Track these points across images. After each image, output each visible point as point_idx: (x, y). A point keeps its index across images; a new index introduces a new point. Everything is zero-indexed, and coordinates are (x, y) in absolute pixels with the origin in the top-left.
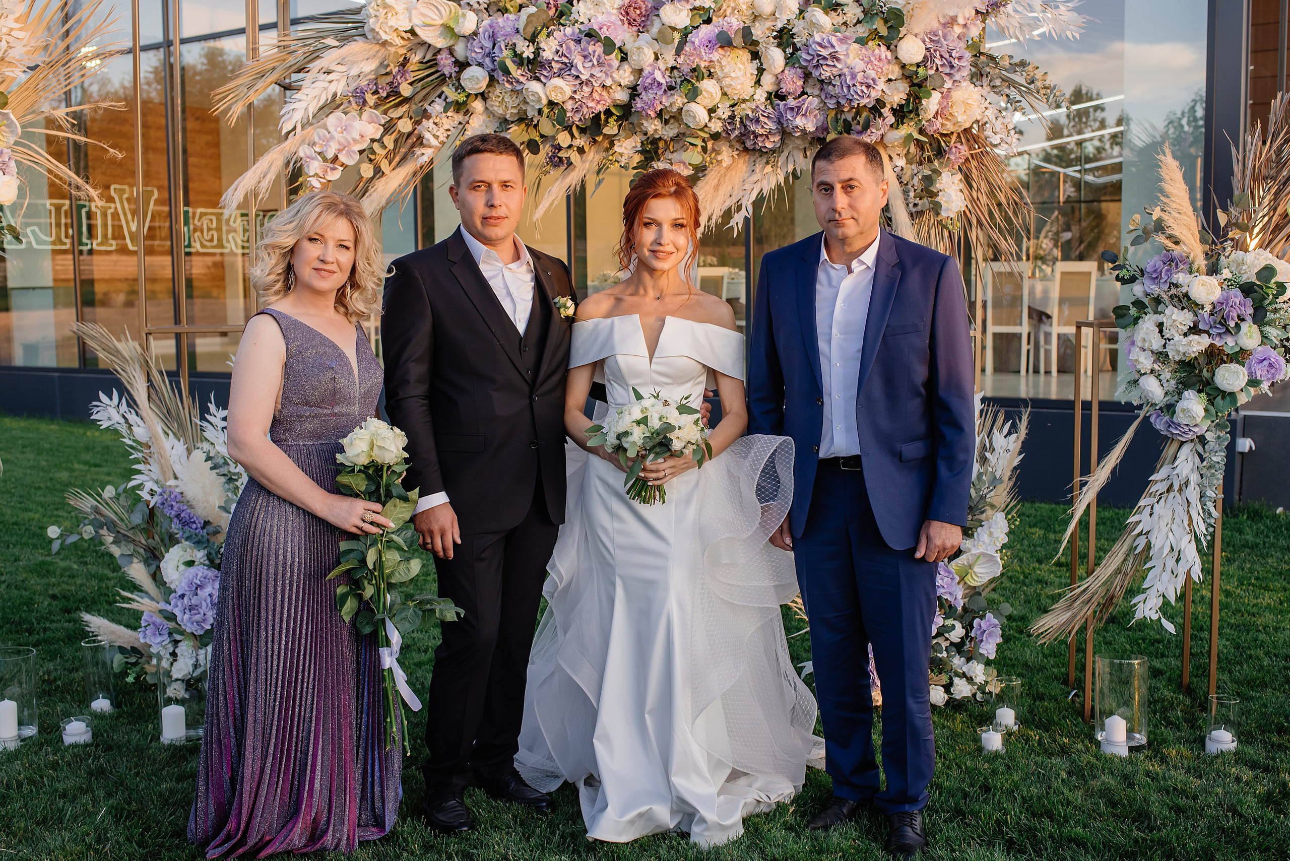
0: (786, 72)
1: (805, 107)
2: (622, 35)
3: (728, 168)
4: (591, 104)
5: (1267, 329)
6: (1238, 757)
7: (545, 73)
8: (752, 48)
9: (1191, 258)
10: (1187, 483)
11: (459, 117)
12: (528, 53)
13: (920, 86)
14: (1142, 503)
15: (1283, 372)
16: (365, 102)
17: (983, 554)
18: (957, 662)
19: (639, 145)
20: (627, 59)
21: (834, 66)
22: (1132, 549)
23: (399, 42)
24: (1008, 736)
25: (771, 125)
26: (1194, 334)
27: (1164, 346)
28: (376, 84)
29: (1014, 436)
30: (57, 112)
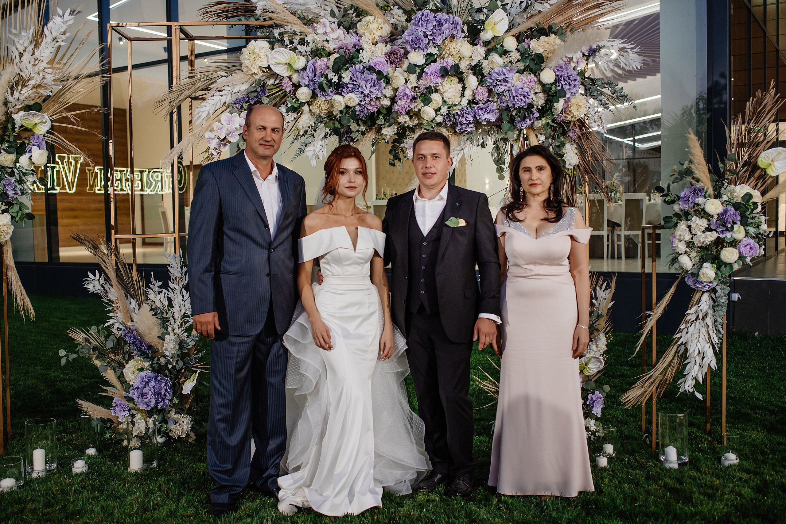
0: (479, 89)
1: (489, 108)
2: (388, 69)
4: (369, 107)
5: (749, 228)
6: (740, 467)
7: (344, 90)
8: (459, 76)
9: (705, 189)
10: (706, 315)
11: (295, 115)
12: (335, 79)
13: (553, 95)
14: (682, 326)
15: (758, 252)
16: (242, 107)
17: (594, 357)
19: (396, 130)
20: (389, 82)
21: (506, 85)
22: (677, 352)
23: (261, 73)
24: (610, 459)
25: (471, 119)
26: (708, 231)
27: (692, 238)
28: (248, 97)
29: (608, 291)
30: (70, 114)
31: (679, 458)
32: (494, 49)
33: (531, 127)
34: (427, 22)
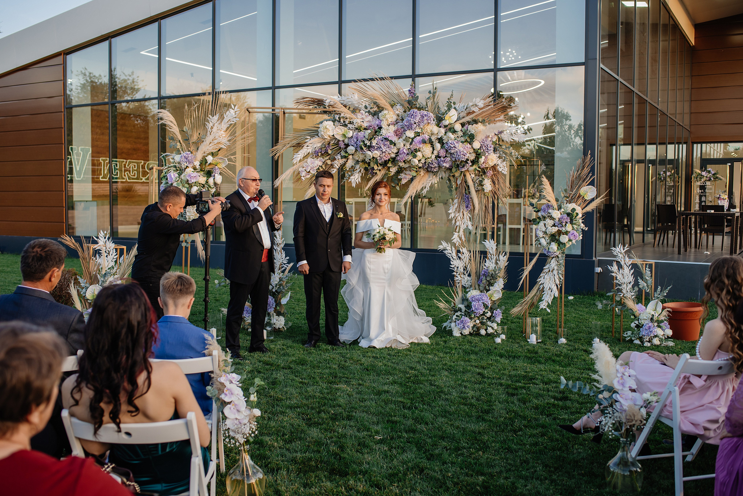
0: (441, 150)
1: (446, 160)
2: (394, 139)
3: (423, 176)
4: (384, 158)
5: (574, 225)
6: (566, 344)
7: (372, 149)
8: (431, 143)
9: (553, 206)
10: (554, 270)
11: (344, 160)
12: (368, 144)
13: (479, 154)
14: (541, 275)
15: (578, 237)
16: (318, 155)
17: (496, 291)
18: (489, 323)
19: (397, 169)
20: (396, 146)
21: (455, 150)
22: (539, 288)
23: (329, 138)
24: (502, 340)
25: (437, 165)
26: (554, 227)
27: (546, 230)
28: (321, 150)
29: (505, 257)
30: (232, 157)
31: (537, 339)
32: (450, 129)
33: (468, 170)
34: (416, 116)
